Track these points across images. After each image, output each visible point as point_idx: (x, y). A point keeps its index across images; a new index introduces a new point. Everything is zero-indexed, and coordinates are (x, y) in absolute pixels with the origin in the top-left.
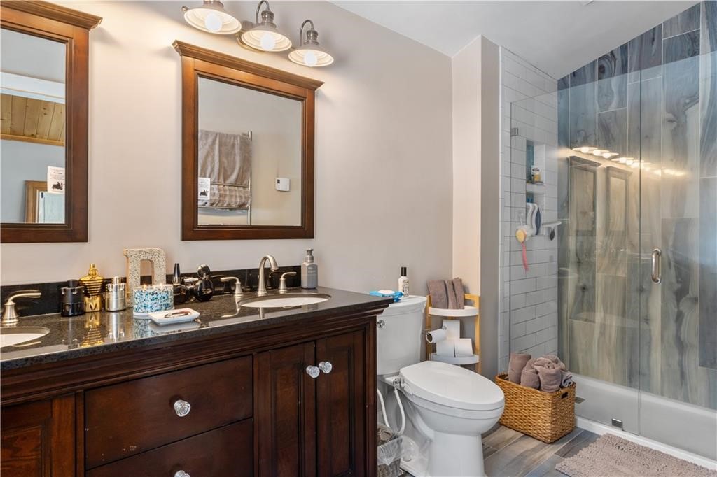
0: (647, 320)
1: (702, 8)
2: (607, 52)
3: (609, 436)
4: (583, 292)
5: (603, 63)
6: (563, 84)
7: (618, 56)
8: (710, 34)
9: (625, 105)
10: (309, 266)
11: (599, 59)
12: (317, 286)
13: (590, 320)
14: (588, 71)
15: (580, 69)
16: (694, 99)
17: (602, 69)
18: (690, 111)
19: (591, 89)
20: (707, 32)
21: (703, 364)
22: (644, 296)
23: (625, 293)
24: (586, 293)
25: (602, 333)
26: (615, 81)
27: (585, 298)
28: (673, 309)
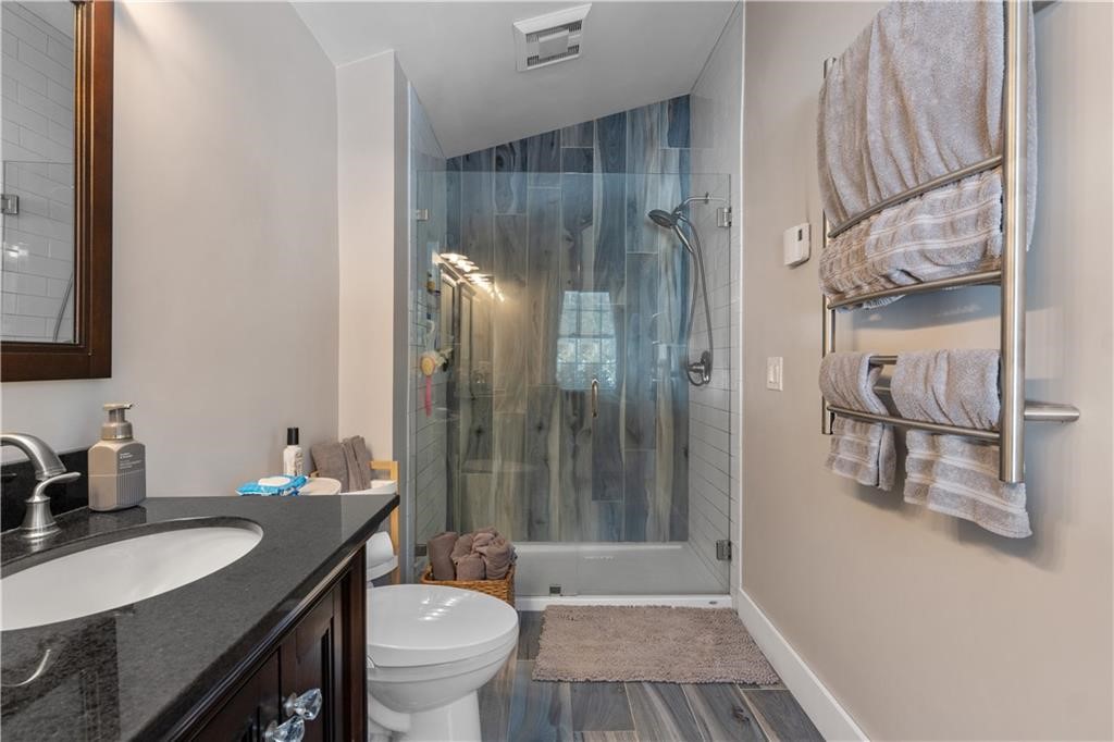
0: (546, 460)
1: (595, 126)
2: (506, 142)
3: (550, 608)
4: (478, 436)
5: (500, 153)
6: (452, 165)
7: (517, 150)
8: (601, 156)
9: (525, 211)
10: (121, 451)
11: (497, 147)
12: (145, 498)
13: (486, 471)
14: (484, 158)
15: (475, 153)
16: (588, 220)
17: (499, 159)
18: (585, 232)
19: (488, 179)
20: (599, 154)
21: (595, 498)
22: (543, 433)
23: (524, 433)
24: (482, 438)
25: (500, 484)
26: (514, 178)
27: (481, 443)
28: (569, 444)
